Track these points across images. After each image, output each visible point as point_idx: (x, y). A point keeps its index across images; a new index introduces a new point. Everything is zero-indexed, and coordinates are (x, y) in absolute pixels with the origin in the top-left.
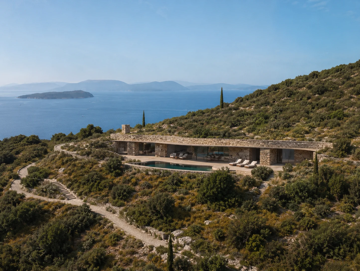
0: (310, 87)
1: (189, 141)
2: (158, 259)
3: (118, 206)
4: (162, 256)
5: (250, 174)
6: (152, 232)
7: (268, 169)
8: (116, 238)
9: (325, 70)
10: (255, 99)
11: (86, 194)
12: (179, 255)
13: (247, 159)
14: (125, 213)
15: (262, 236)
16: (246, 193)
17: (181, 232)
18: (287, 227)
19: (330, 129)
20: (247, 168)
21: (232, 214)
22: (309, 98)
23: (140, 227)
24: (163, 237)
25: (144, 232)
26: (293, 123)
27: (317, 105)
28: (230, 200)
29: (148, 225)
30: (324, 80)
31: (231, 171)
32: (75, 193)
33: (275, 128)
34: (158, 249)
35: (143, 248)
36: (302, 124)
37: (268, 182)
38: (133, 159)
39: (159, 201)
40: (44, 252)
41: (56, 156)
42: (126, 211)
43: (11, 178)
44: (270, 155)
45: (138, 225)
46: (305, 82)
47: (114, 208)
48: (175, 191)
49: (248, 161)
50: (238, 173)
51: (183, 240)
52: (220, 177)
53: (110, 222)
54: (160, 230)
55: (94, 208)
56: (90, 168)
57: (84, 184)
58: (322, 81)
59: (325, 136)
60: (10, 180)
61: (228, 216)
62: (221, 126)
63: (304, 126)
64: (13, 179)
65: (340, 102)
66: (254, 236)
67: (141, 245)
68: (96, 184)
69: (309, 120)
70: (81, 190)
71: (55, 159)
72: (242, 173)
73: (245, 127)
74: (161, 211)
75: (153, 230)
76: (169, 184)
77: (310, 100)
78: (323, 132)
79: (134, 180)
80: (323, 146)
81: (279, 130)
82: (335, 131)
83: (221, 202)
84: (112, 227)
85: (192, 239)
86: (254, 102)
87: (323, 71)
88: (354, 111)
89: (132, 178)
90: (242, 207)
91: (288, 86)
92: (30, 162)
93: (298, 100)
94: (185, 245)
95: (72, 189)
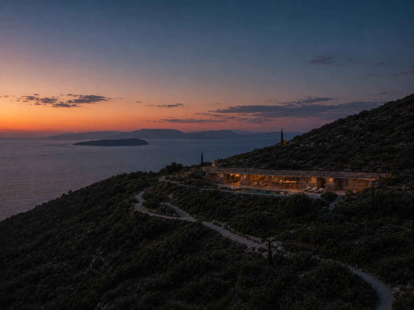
0: (361, 125)
1: (268, 172)
2: (260, 256)
3: (222, 222)
4: (263, 254)
5: (320, 197)
6: (252, 239)
7: (334, 194)
8: (226, 243)
9: (374, 109)
10: (311, 137)
11: (196, 213)
12: (274, 253)
13: (315, 187)
14: (228, 226)
15: (334, 239)
16: (318, 211)
17: (274, 238)
18: (352, 234)
19: (382, 162)
20: (316, 193)
21: (310, 226)
22: (361, 135)
23: (242, 235)
24: (261, 242)
25: (246, 238)
26: (349, 157)
27: (369, 141)
28: (307, 216)
29: (248, 234)
30: (374, 118)
31: (306, 195)
32: (187, 213)
33: (334, 161)
34: (259, 249)
35: (247, 249)
36: (357, 158)
37: (334, 203)
38: (225, 187)
39: (256, 217)
40: (176, 251)
41: (163, 185)
42: (229, 225)
43: (132, 202)
44: (334, 183)
45: (241, 234)
46: (356, 121)
47: (219, 223)
48: (264, 210)
49: (316, 188)
50: (310, 197)
51: (276, 243)
52: (299, 200)
53: (218, 232)
54: (258, 237)
55: (204, 223)
56: (194, 194)
57: (193, 206)
58: (372, 119)
59: (379, 168)
60: (131, 204)
61: (307, 227)
62: (288, 160)
63: (359, 160)
64: (134, 203)
65: (390, 139)
66: (329, 239)
67: (245, 247)
68: (203, 205)
69: (363, 155)
70: (191, 211)
71: (163, 188)
72: (313, 197)
73: (309, 161)
74: (258, 224)
75: (252, 237)
76: (258, 205)
77: (362, 137)
78: (377, 164)
79: (230, 202)
80: (376, 176)
81: (338, 164)
82: (386, 164)
83: (301, 217)
84: (221, 235)
85: (283, 243)
86: (312, 140)
87: (372, 110)
88: (403, 146)
89: (229, 201)
90: (317, 220)
91: (341, 125)
92: (140, 191)
93: (351, 138)
94: (278, 247)
95: (184, 210)
